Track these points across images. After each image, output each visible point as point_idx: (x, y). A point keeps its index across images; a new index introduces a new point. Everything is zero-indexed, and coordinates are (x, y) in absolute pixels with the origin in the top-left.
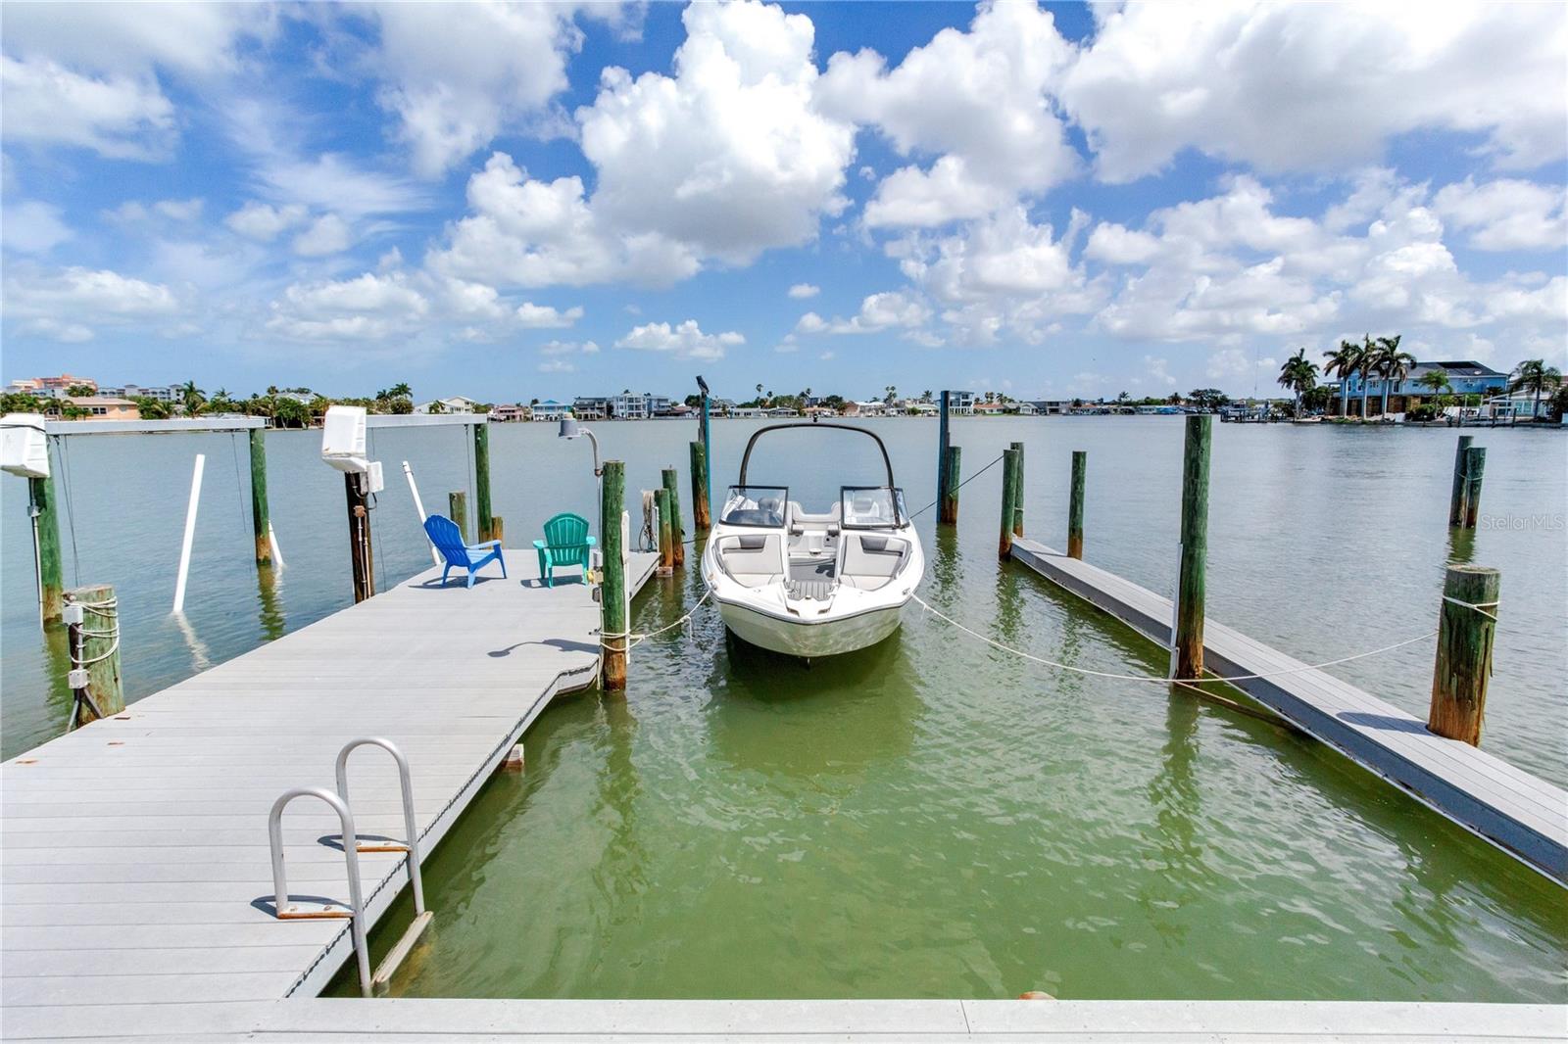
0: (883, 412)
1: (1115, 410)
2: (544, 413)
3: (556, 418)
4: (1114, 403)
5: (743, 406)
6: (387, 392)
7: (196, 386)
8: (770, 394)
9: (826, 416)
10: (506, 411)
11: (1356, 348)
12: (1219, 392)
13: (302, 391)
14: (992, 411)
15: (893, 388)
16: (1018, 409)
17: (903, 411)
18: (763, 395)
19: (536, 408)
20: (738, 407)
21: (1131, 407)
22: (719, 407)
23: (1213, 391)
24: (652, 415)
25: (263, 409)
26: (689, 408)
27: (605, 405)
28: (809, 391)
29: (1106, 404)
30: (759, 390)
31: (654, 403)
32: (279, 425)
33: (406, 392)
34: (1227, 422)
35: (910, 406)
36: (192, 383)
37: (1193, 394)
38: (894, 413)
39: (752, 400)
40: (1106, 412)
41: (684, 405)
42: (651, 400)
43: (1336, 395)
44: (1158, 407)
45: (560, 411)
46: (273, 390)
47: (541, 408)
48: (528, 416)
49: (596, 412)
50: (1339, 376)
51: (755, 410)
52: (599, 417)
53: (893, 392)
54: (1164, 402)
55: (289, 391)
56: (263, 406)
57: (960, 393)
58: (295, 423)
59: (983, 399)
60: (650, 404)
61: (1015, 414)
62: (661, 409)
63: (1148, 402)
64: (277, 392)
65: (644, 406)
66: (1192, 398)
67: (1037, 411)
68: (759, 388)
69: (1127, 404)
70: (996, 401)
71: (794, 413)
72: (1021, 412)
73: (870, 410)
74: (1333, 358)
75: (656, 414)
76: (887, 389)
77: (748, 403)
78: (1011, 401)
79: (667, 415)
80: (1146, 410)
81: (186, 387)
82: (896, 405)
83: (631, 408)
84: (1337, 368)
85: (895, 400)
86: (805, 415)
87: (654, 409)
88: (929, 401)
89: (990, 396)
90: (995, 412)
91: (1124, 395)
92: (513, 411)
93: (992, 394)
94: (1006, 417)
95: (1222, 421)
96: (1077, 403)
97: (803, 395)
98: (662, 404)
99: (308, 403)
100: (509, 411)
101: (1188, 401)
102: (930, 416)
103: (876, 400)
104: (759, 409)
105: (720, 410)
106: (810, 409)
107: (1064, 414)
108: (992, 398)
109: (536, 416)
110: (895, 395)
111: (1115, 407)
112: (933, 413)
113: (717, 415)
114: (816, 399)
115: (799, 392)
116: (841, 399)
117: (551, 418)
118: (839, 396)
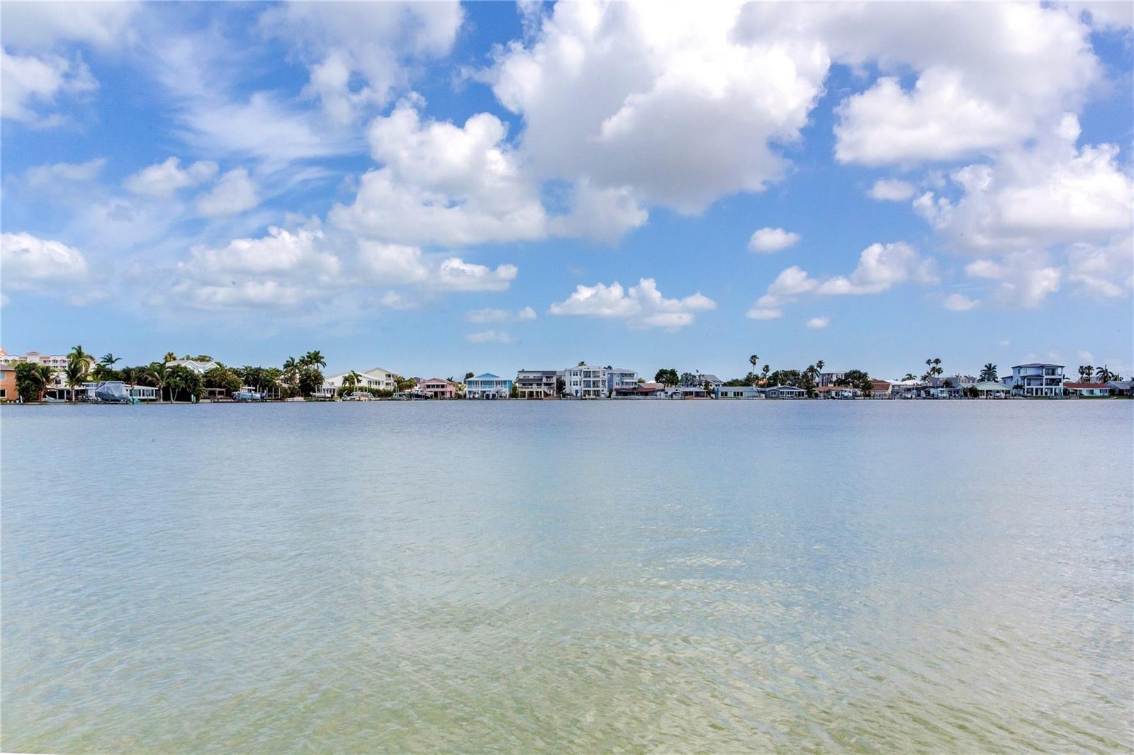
0: (929, 393)
2: (479, 389)
3: (494, 396)
5: (731, 384)
6: (297, 361)
7: (85, 351)
8: (766, 368)
9: (846, 398)
10: (433, 386)
13: (203, 359)
14: (1091, 393)
15: (937, 361)
17: (958, 392)
18: (758, 371)
19: (470, 383)
20: (725, 384)
22: (700, 385)
24: (614, 393)
25: (150, 378)
26: (661, 386)
27: (554, 380)
28: (820, 364)
30: (754, 363)
31: (616, 379)
32: (166, 398)
33: (318, 361)
35: (965, 385)
36: (80, 347)
38: (944, 395)
39: (742, 376)
41: (654, 382)
42: (612, 374)
45: (499, 387)
47: (476, 382)
48: (460, 392)
49: (543, 389)
51: (748, 389)
52: (546, 395)
53: (937, 366)
55: (188, 358)
56: (150, 374)
57: (1041, 367)
58: (184, 396)
59: (1078, 376)
60: (611, 380)
61: (1129, 397)
62: (624, 387)
65: (604, 381)
68: (753, 359)
70: (1095, 379)
71: (801, 394)
73: (907, 390)
75: (619, 392)
76: (929, 362)
77: (737, 381)
78: (1117, 378)
79: (632, 393)
81: (74, 351)
82: (946, 384)
83: (588, 384)
85: (944, 376)
86: (816, 396)
87: (615, 387)
88: (994, 379)
89: (1086, 372)
90: (1101, 395)
92: (443, 386)
93: (1089, 368)
97: (811, 369)
98: (626, 380)
99: (202, 372)
100: (438, 386)
102: (997, 398)
103: (910, 377)
104: (754, 388)
105: (702, 389)
106: (822, 388)
108: (1090, 375)
109: (470, 392)
110: (939, 371)
112: (1003, 395)
113: (698, 394)
114: (831, 375)
115: (808, 366)
116: (865, 375)
117: (488, 396)
118: (863, 371)
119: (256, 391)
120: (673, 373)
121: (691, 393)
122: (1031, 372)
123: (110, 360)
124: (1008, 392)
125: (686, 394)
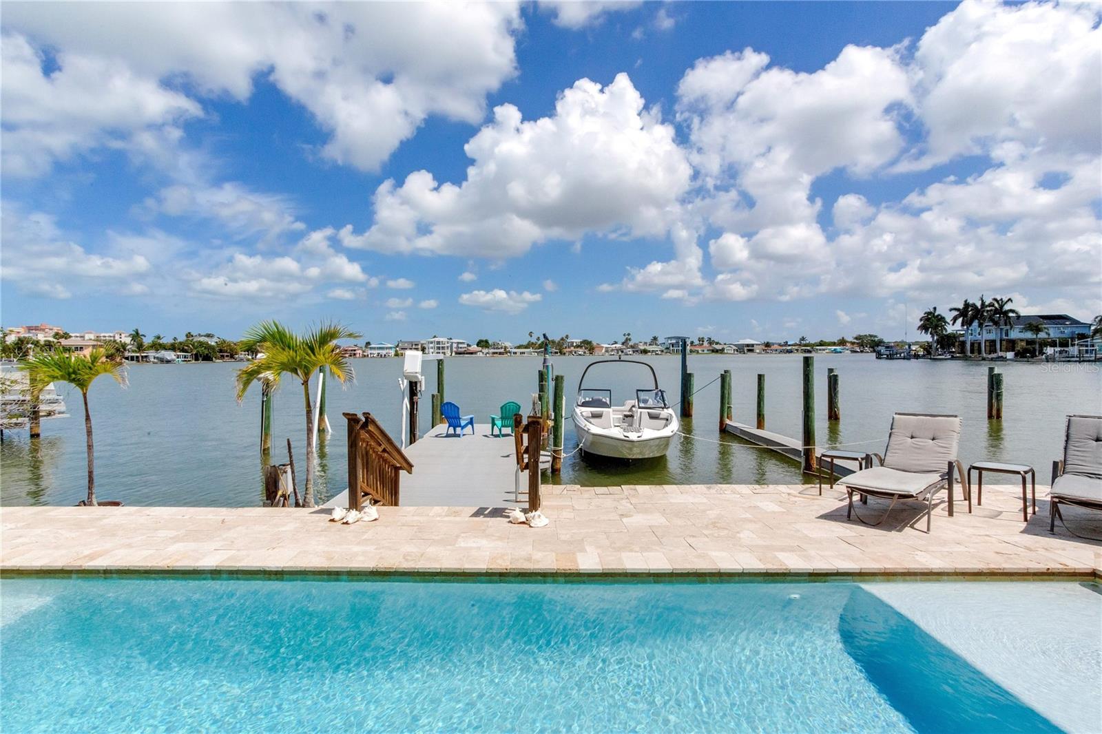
0: (622, 352)
1: (797, 350)
2: (376, 352)
3: (385, 355)
4: (795, 345)
5: (519, 347)
7: (141, 333)
8: (538, 339)
9: (580, 355)
10: (349, 350)
11: (974, 305)
12: (876, 336)
13: (208, 336)
14: (703, 351)
15: (629, 335)
16: (723, 349)
17: (637, 351)
18: (534, 340)
19: (370, 348)
20: (515, 348)
21: (809, 348)
22: (502, 348)
23: (871, 336)
24: (454, 354)
25: (186, 348)
26: (480, 349)
27: (420, 347)
28: (567, 337)
29: (789, 345)
30: (531, 336)
31: (455, 345)
32: (197, 359)
34: (880, 358)
35: (642, 347)
36: (137, 330)
37: (856, 338)
38: (631, 353)
39: (525, 343)
40: (790, 352)
41: (475, 346)
42: (452, 343)
43: (961, 339)
44: (829, 347)
45: (388, 351)
46: (189, 335)
47: (374, 348)
48: (365, 354)
50: (963, 325)
51: (528, 350)
53: (629, 337)
54: (834, 344)
55: (200, 335)
56: (187, 346)
57: (679, 338)
58: (207, 358)
59: (696, 342)
60: (451, 346)
61: (721, 353)
62: (460, 350)
63: (822, 344)
64: (192, 336)
65: (448, 347)
66: (855, 341)
67: (737, 351)
68: (531, 334)
69: (805, 345)
70: (706, 344)
71: (556, 353)
72: (725, 351)
73: (612, 350)
74: (956, 313)
75: (457, 353)
76: (624, 335)
77: (523, 345)
78: (717, 343)
79: (464, 353)
80: (820, 350)
81: (134, 333)
82: (632, 347)
83: (439, 348)
84: (961, 319)
85: (631, 343)
86: (564, 354)
87: (454, 350)
88: (656, 344)
89: (701, 340)
90: (705, 352)
91: (803, 339)
92: (355, 350)
93: (703, 338)
94: (714, 355)
95: (877, 358)
96: (768, 345)
97: (562, 339)
98: (460, 346)
99: (214, 344)
100: (352, 350)
101: (853, 343)
102: (657, 354)
103: (616, 343)
104: (531, 350)
105: (502, 350)
106: (568, 350)
107: (758, 353)
108: (703, 341)
109: (371, 354)
110: (630, 340)
111: (796, 347)
112: (660, 353)
113: (500, 353)
114: (573, 343)
115: (560, 337)
116: (591, 342)
117: (381, 355)
118: (589, 340)
119: (248, 355)
120: (487, 342)
121: (496, 353)
122: (674, 341)
123: (159, 338)
124: (662, 351)
125: (494, 353)
